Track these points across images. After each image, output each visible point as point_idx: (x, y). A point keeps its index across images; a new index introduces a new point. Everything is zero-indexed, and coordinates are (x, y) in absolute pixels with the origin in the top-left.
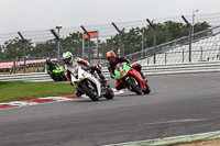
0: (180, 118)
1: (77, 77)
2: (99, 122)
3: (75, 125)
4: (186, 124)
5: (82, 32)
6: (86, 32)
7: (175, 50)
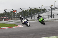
0: (38, 33)
2: (17, 34)
3: (11, 35)
4: (40, 35)
5: (12, 11)
6: (13, 11)
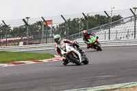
1: (65, 51)
5: (42, 20)
7: (100, 32)
